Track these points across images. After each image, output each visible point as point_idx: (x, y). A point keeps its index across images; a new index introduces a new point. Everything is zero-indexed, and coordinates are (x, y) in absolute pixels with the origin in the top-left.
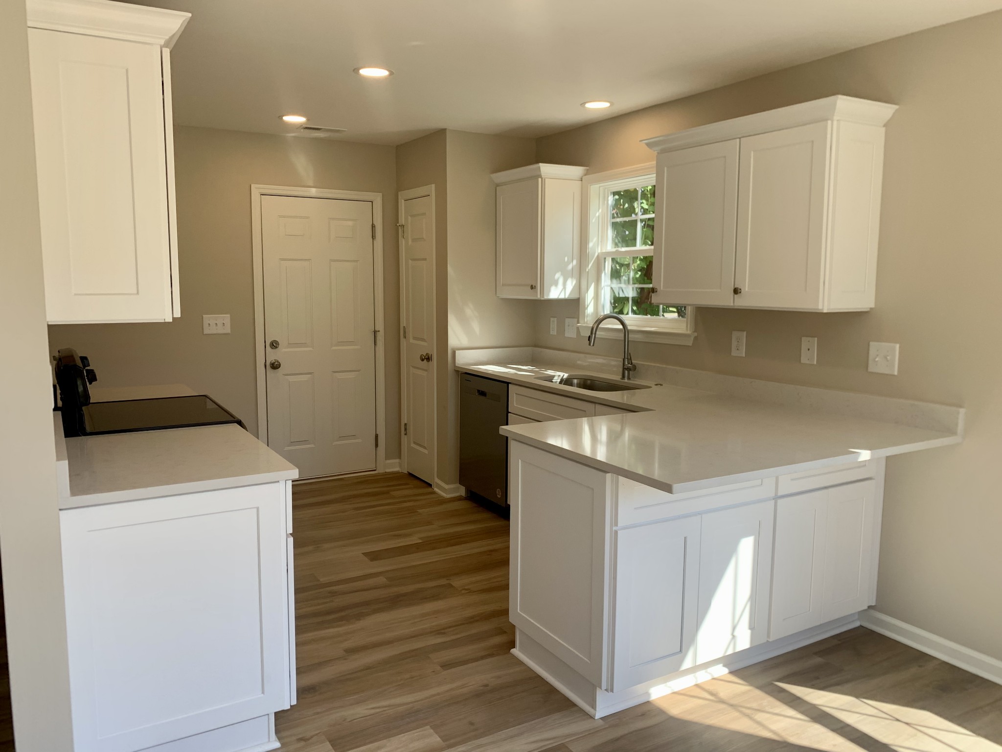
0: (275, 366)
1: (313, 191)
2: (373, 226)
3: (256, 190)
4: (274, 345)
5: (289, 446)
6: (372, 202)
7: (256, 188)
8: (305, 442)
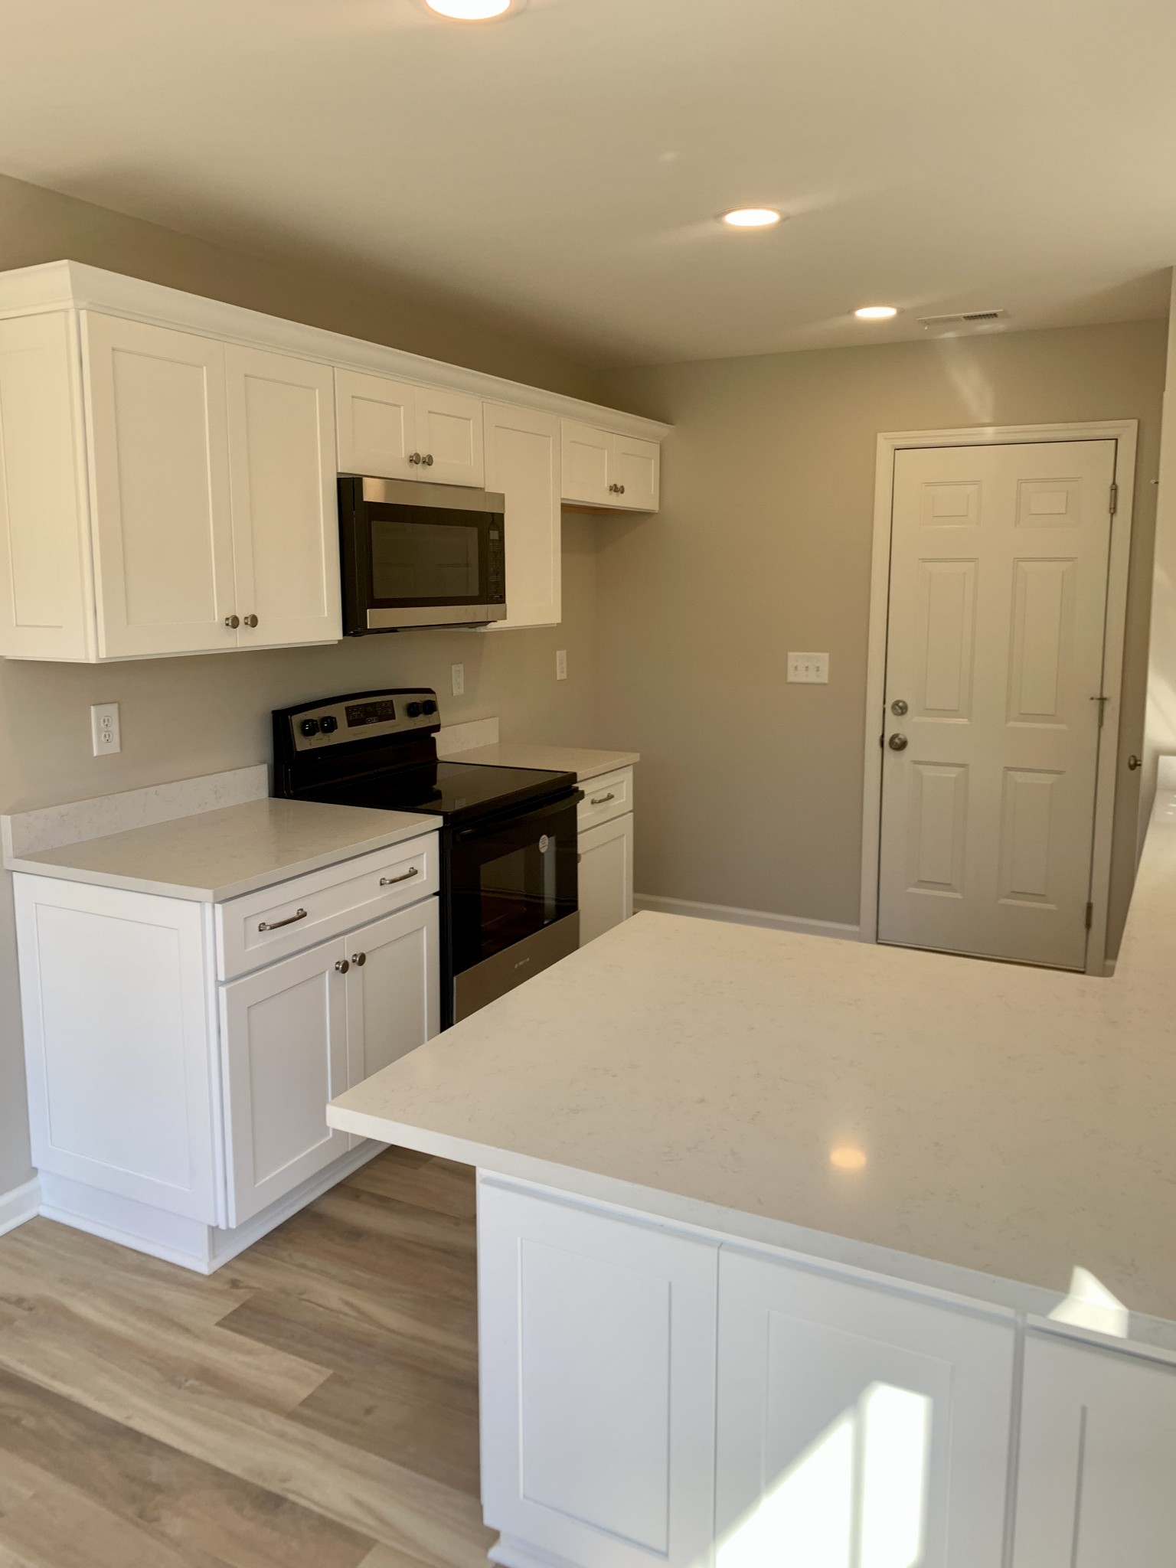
0: (899, 745)
1: (989, 433)
2: (1114, 488)
3: (884, 444)
4: (901, 709)
5: (916, 886)
6: (1116, 439)
7: (886, 439)
8: (946, 886)
